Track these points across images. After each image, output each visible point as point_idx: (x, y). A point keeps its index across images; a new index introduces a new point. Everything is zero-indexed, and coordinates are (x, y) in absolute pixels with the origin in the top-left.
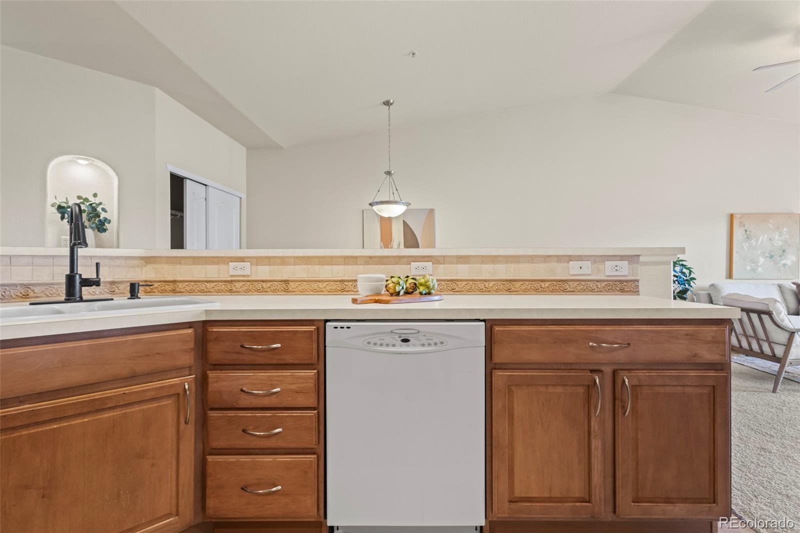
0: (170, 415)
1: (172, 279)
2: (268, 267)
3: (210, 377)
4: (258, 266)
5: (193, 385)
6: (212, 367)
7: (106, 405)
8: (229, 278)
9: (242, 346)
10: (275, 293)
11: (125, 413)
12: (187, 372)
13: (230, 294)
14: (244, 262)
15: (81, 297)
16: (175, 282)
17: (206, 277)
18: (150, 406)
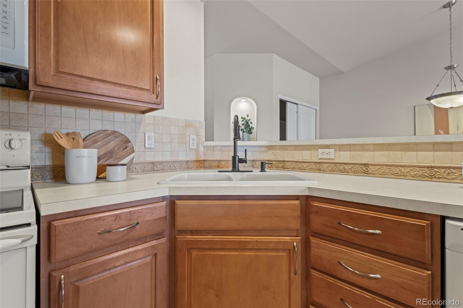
0: (284, 264)
1: (282, 160)
2: (349, 152)
3: (312, 242)
4: (341, 152)
5: (300, 245)
6: (313, 234)
7: (247, 246)
8: (318, 160)
9: (339, 223)
10: (355, 174)
11: (258, 255)
12: (295, 234)
13: (319, 172)
14: (329, 148)
15: (238, 169)
16: (284, 161)
17: (303, 159)
18: (272, 254)
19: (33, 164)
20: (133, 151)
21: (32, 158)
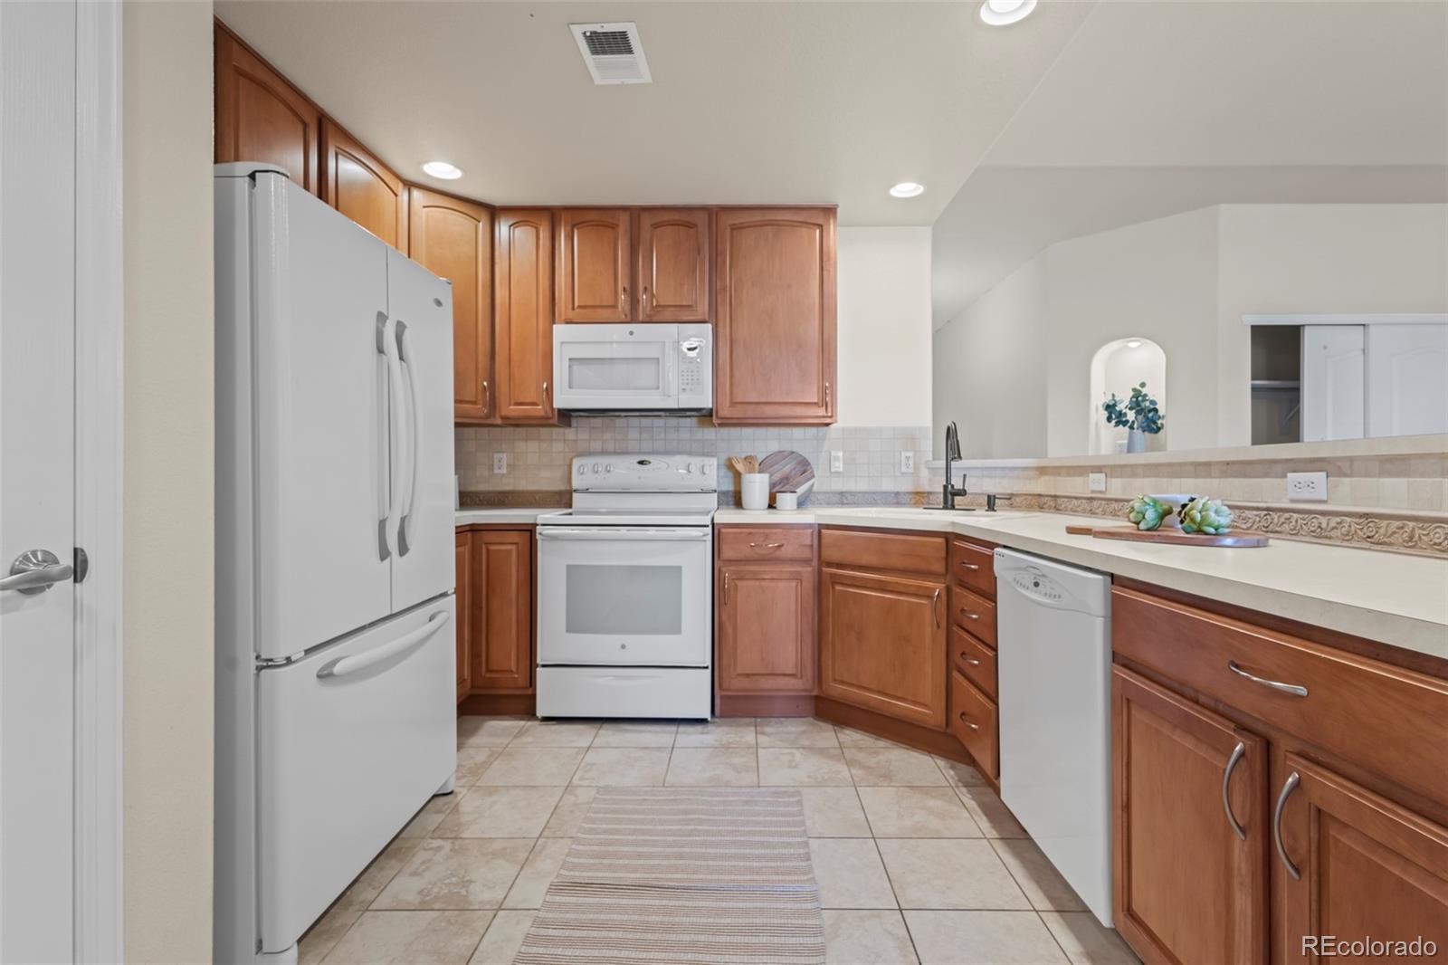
5: (944, 594)
7: (887, 587)
11: (898, 599)
15: (953, 506)
18: (913, 600)
19: (720, 489)
20: (813, 476)
21: (718, 482)
